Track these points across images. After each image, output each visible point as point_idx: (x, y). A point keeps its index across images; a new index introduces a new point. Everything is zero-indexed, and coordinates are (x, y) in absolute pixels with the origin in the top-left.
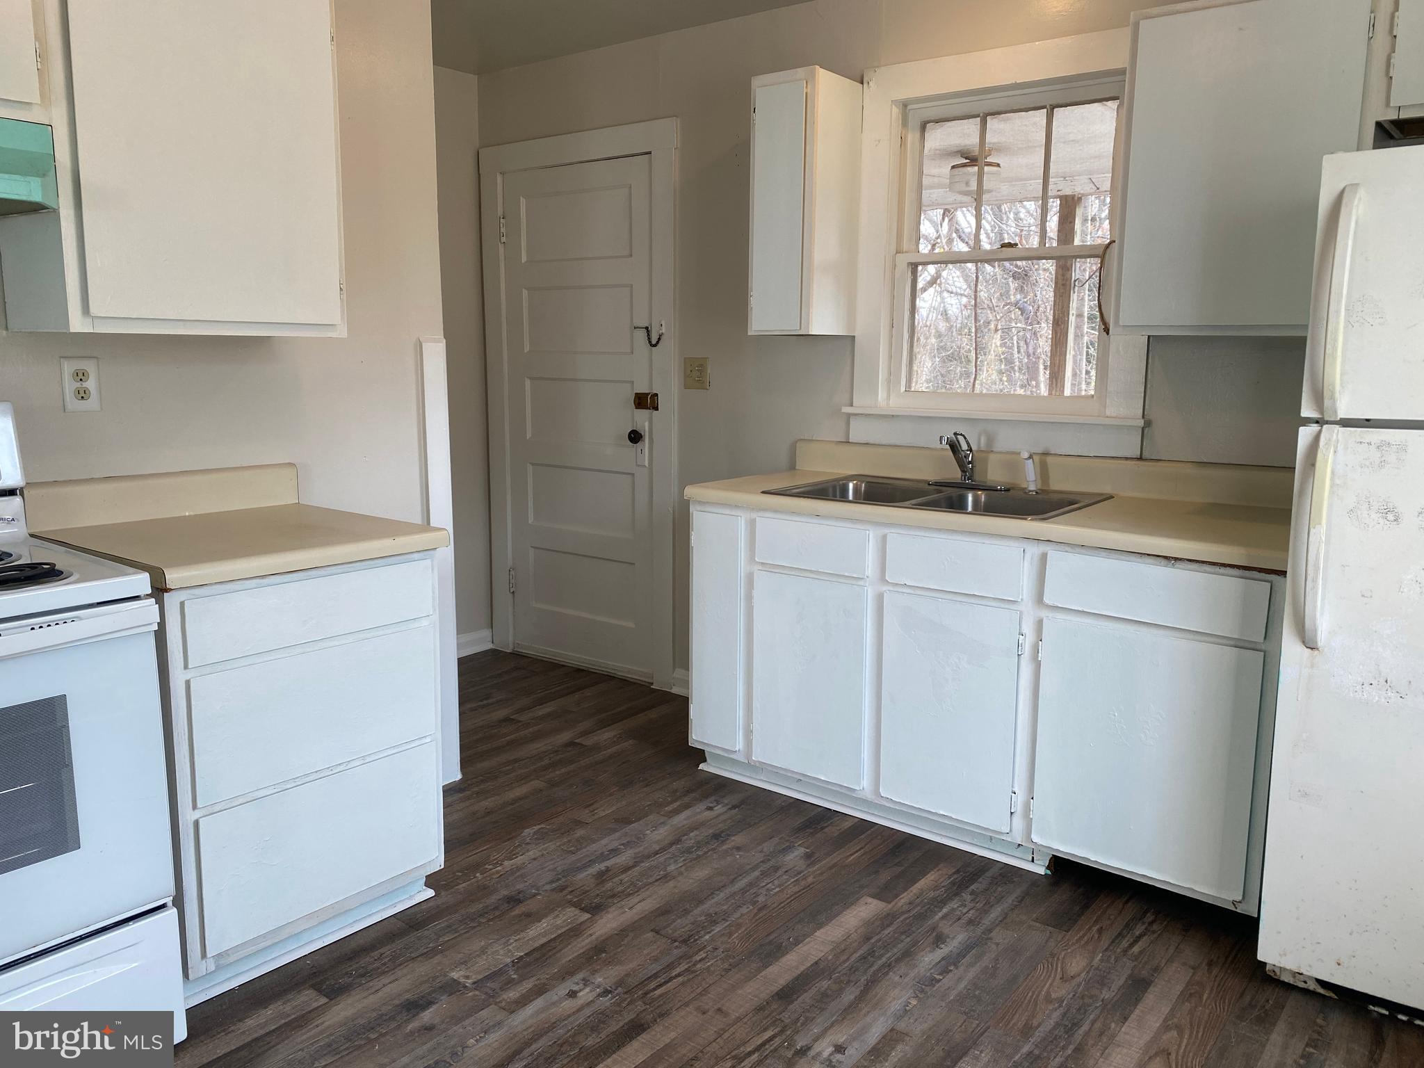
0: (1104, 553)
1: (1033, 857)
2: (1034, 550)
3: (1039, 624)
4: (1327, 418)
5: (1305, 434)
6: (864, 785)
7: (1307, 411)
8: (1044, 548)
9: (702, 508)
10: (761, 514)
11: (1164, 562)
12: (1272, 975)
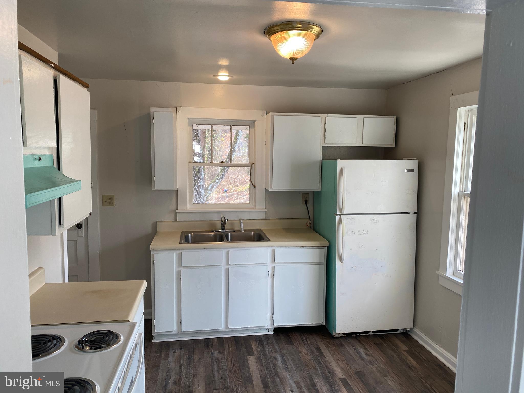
0: (288, 247)
1: (269, 331)
2: (270, 249)
3: (273, 268)
4: (342, 214)
5: (338, 217)
6: (222, 327)
7: (338, 213)
8: (274, 248)
9: (157, 252)
10: (183, 251)
11: (301, 247)
12: (334, 336)
